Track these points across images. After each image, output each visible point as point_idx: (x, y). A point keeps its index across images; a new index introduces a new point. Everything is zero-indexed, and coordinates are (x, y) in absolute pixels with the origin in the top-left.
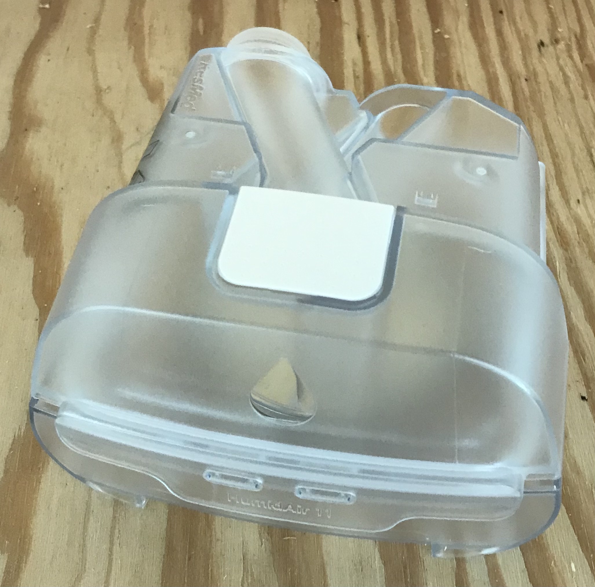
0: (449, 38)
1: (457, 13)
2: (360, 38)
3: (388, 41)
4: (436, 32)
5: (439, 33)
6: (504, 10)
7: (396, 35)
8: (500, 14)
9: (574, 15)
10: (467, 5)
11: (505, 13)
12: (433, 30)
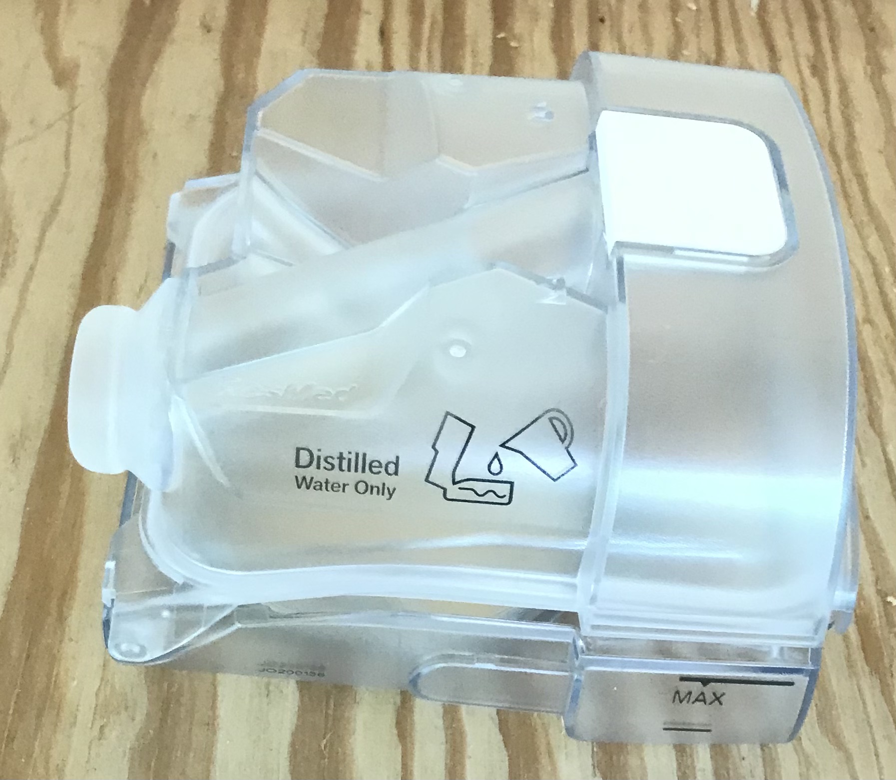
0: (516, 48)
1: (535, 16)
2: (384, 34)
3: (425, 42)
4: (499, 36)
5: (502, 39)
6: (607, 17)
7: (438, 34)
8: (601, 23)
9: (711, 34)
10: (552, 5)
11: (608, 23)
12: (495, 34)
